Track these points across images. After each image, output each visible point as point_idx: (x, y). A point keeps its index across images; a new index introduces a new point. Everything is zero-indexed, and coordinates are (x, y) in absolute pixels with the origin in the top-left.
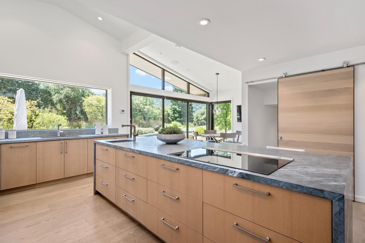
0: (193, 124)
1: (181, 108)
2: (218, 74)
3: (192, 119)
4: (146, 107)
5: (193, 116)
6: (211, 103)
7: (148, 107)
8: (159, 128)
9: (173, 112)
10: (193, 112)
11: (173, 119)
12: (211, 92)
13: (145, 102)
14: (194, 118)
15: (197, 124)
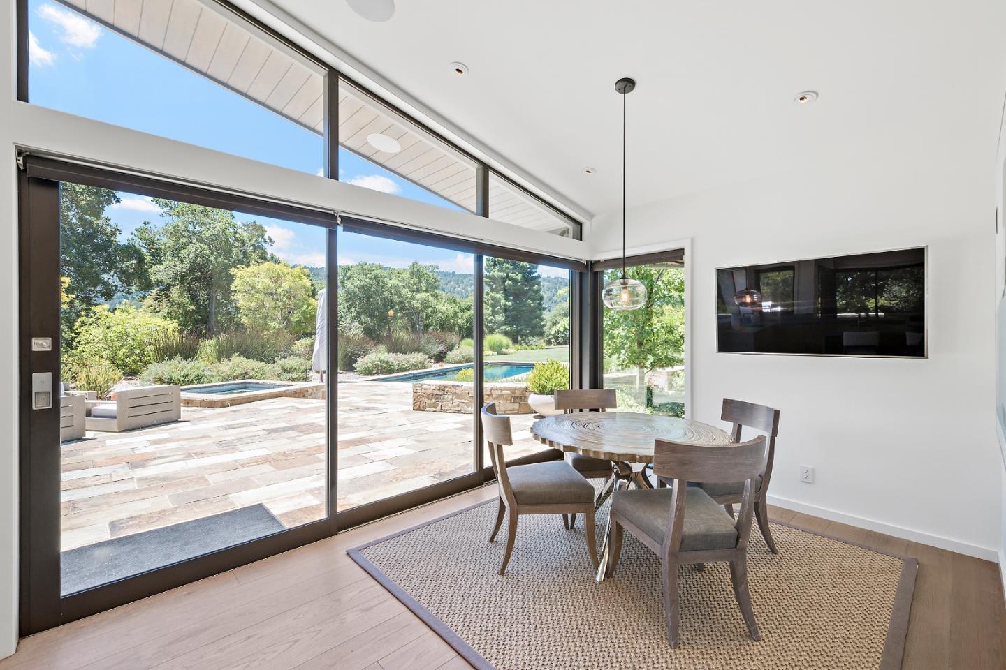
0: (542, 341)
1: (512, 298)
2: (627, 85)
3: (540, 328)
4: (418, 296)
5: (542, 320)
6: (590, 265)
7: (424, 295)
8: (446, 354)
9: (490, 309)
10: (544, 309)
11: (492, 327)
12: (591, 216)
13: (415, 284)
14: (544, 325)
15: (553, 340)
